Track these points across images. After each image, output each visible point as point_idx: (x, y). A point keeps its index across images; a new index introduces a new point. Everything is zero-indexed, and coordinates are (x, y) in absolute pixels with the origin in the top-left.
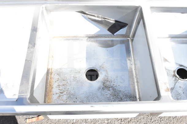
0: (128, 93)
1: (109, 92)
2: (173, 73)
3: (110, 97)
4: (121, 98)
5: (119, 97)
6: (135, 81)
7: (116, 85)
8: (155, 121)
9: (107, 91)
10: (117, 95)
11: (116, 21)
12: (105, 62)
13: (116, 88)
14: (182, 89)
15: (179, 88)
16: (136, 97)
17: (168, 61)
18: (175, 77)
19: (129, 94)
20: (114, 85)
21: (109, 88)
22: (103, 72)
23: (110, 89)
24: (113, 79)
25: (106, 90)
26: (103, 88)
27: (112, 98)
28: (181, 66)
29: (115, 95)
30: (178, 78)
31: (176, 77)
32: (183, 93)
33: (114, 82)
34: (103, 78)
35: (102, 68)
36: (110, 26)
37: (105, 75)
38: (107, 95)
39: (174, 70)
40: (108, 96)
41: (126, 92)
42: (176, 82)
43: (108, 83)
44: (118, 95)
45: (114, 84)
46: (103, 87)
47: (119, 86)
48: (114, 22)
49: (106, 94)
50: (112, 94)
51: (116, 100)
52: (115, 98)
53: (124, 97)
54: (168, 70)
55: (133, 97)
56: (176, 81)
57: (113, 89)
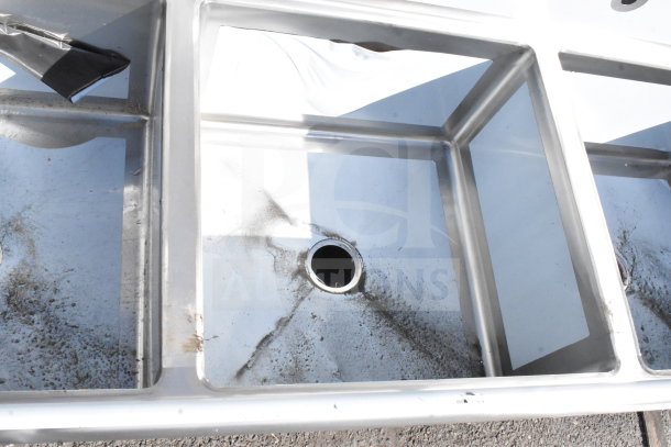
0: (106, 336)
1: (28, 332)
2: (295, 264)
3: (29, 351)
4: (75, 357)
5: (68, 352)
6: (141, 287)
7: (60, 302)
8: (210, 440)
9: (19, 325)
10: (59, 344)
11: (75, 44)
12: (29, 208)
13: (59, 313)
14: (318, 324)
15: (311, 321)
16: (134, 353)
17: (284, 216)
18: (300, 277)
19: (108, 339)
20: (54, 300)
21: (32, 313)
22: (14, 248)
23: (36, 317)
24: (51, 280)
25: (15, 323)
26: (5, 313)
27: (35, 353)
28: (331, 235)
29: (49, 343)
30: (313, 283)
31: (307, 277)
32: (322, 339)
33: (56, 291)
34: (10, 270)
35: (16, 230)
36: (52, 61)
37: (23, 262)
38: (17, 341)
39: (305, 250)
40: (21, 347)
41: (97, 333)
42: (302, 299)
43: (29, 294)
44: (63, 344)
45: (55, 297)
46: (5, 308)
47: (74, 305)
48: (68, 48)
49: (15, 337)
50: (39, 340)
51: (51, 361)
52: (48, 355)
53: (86, 352)
54: (281, 250)
55: (124, 354)
56: (302, 295)
57: (47, 321)
